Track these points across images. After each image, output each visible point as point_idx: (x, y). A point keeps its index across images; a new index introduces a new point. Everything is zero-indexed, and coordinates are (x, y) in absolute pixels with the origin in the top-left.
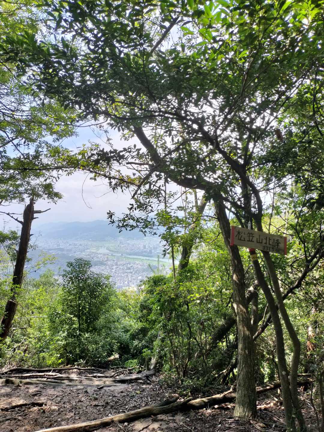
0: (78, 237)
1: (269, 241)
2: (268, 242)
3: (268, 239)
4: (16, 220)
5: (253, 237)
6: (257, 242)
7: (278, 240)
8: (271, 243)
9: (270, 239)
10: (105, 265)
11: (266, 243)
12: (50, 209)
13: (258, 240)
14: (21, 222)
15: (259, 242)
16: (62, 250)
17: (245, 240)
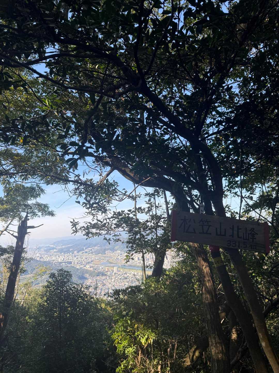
0: (83, 251)
1: (238, 232)
2: (235, 232)
3: (236, 229)
4: (12, 235)
5: (209, 226)
6: (217, 234)
7: (253, 229)
8: (241, 235)
9: (238, 229)
10: (106, 275)
11: (232, 236)
12: (43, 224)
13: (218, 230)
14: (15, 237)
15: (221, 235)
16: (70, 263)
17: (195, 233)
